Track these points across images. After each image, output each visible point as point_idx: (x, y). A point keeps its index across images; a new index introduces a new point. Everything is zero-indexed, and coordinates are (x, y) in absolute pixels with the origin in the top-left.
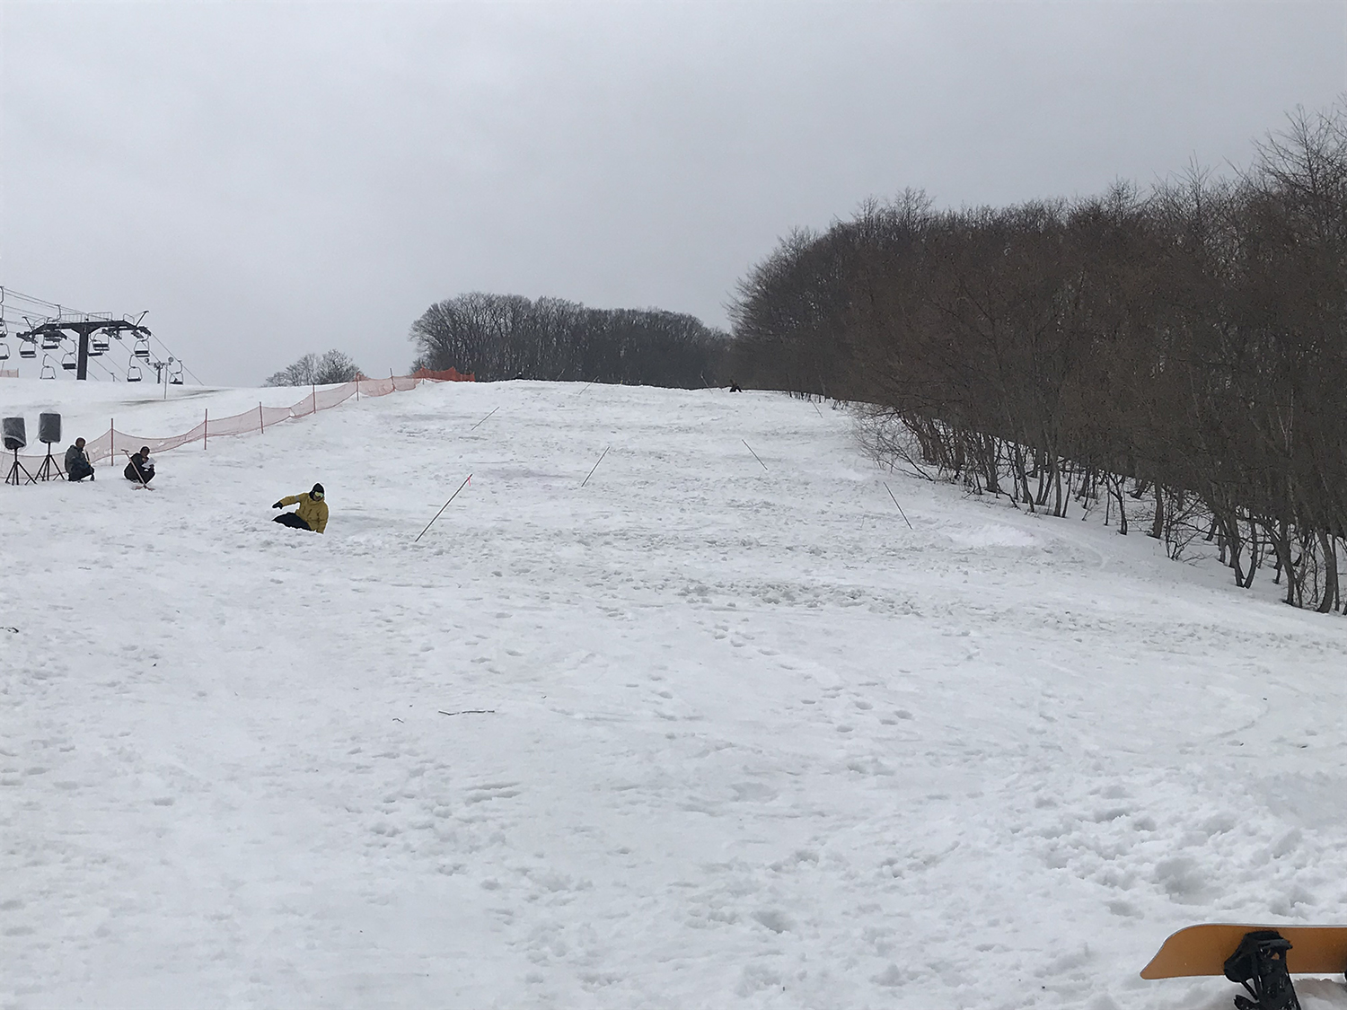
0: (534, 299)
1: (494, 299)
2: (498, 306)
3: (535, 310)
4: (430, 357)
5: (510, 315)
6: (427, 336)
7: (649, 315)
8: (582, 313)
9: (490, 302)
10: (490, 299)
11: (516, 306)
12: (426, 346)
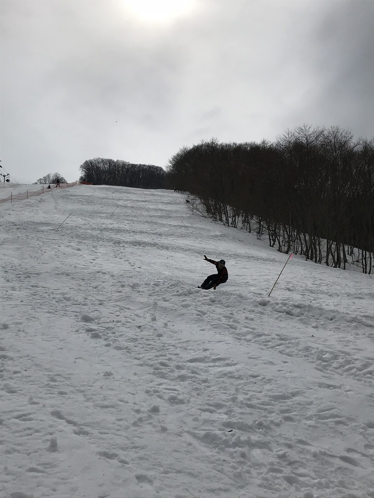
0: (115, 160)
1: (104, 160)
2: (105, 162)
3: (116, 163)
4: (85, 175)
5: (108, 164)
6: (84, 169)
7: (149, 166)
8: (129, 165)
9: (103, 160)
10: (103, 159)
11: (110, 162)
12: (84, 173)
